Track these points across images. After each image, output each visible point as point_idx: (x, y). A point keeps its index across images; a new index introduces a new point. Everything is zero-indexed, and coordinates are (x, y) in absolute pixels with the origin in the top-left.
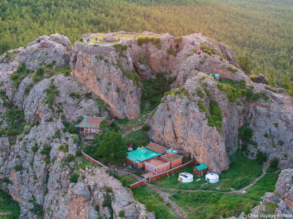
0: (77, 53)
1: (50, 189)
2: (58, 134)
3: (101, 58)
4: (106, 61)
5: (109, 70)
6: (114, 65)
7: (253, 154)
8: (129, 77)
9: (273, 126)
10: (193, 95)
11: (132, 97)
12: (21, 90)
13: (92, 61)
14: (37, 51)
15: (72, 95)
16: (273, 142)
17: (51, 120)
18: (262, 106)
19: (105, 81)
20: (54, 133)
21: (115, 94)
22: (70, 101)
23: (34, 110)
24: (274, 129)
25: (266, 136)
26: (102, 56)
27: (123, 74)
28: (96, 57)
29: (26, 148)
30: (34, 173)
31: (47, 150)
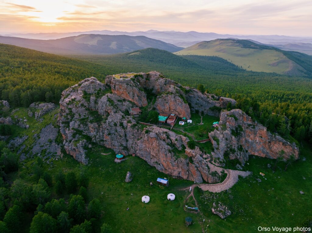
0: (115, 84)
1: (129, 139)
2: (123, 117)
3: (128, 84)
4: (130, 85)
5: (133, 89)
6: (134, 86)
7: (194, 111)
8: (142, 91)
9: (197, 101)
10: (176, 93)
11: (145, 98)
12: (92, 102)
13: (125, 86)
14: (90, 85)
15: (119, 101)
16: (199, 106)
17: (116, 112)
18: (192, 94)
19: (131, 93)
20: (121, 117)
21: (137, 98)
22: (119, 103)
23: (105, 110)
24: (198, 101)
25: (196, 104)
26: (128, 83)
27: (139, 90)
28: (126, 84)
29: (110, 125)
30: (119, 134)
31: (121, 124)
